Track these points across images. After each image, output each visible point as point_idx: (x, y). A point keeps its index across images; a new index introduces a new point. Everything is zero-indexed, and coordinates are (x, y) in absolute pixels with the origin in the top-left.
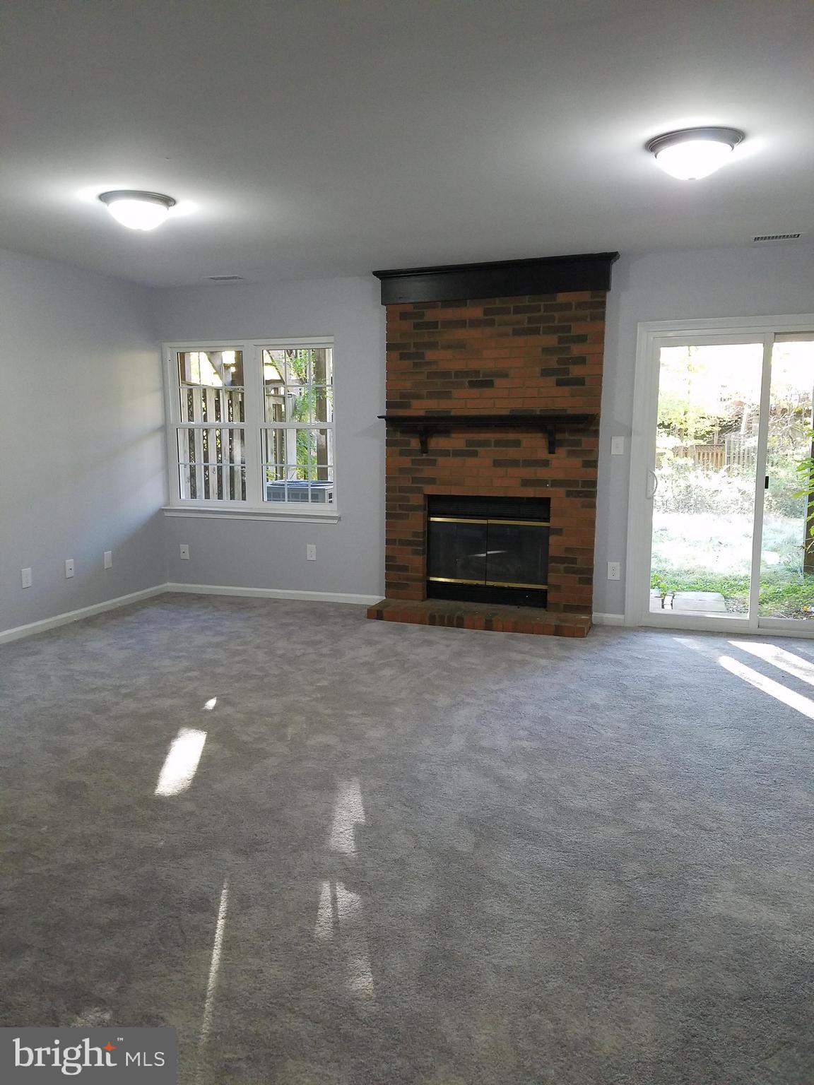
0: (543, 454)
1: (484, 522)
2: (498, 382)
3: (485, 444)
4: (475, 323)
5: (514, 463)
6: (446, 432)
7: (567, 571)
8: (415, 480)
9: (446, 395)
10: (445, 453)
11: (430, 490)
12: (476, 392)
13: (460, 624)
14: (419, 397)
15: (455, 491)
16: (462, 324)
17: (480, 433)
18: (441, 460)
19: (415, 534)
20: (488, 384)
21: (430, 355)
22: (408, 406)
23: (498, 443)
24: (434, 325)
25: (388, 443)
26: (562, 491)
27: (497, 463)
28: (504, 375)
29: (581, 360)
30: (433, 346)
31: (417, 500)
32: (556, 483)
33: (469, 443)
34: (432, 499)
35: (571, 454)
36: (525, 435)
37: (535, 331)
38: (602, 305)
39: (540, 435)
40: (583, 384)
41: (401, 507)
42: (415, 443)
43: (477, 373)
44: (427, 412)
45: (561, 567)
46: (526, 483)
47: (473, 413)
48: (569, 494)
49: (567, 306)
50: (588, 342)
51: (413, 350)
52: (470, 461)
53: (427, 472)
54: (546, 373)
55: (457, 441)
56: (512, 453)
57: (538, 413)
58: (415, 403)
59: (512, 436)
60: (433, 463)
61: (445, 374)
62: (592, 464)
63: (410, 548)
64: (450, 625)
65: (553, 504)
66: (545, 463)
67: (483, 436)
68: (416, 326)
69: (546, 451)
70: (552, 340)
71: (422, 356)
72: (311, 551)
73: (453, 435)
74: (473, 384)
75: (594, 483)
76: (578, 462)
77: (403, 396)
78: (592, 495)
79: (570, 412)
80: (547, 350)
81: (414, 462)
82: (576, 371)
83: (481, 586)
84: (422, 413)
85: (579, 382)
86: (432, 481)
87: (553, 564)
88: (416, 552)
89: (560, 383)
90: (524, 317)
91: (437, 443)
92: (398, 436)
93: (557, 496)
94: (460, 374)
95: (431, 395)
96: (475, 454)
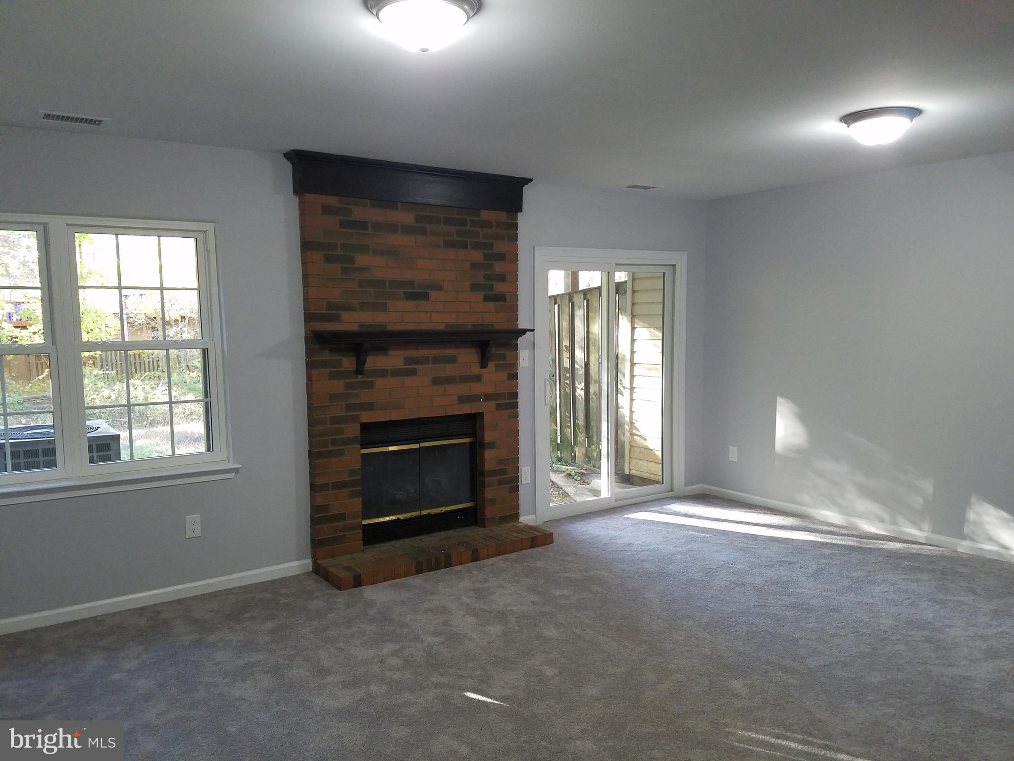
0: (476, 369)
1: (416, 446)
2: (433, 295)
3: (423, 361)
4: (407, 230)
5: (450, 380)
6: (382, 349)
7: (500, 482)
8: (349, 407)
9: (382, 307)
10: (383, 373)
11: (367, 417)
12: (411, 305)
13: (448, 563)
14: (350, 308)
15: (396, 416)
16: (393, 228)
17: (417, 349)
18: (379, 382)
19: (352, 472)
20: (423, 296)
21: (361, 260)
22: (336, 319)
23: (437, 360)
24: (363, 225)
25: (310, 365)
26: (492, 404)
27: (436, 381)
28: (438, 288)
29: (502, 278)
30: (363, 249)
31: (353, 430)
32: (488, 397)
33: (408, 361)
34: (365, 427)
35: (498, 367)
36: (461, 350)
37: (463, 245)
38: (515, 227)
39: (473, 350)
40: (505, 300)
41: (334, 442)
42: (348, 363)
43: (411, 283)
44: (360, 326)
45: (494, 479)
46: (463, 399)
47: (411, 327)
48: (499, 407)
49: (488, 224)
50: (507, 261)
51: (340, 252)
52: (409, 380)
53: (365, 396)
54: (475, 288)
55: (394, 359)
56: (450, 370)
57: (470, 327)
58: (346, 316)
59: (449, 352)
60: (370, 385)
61: (380, 283)
62: (514, 376)
63: (345, 491)
64: (438, 567)
65: (487, 419)
66: (478, 378)
67: (423, 352)
68: (343, 224)
69: (479, 365)
70: (477, 256)
71: (352, 260)
72: (193, 525)
73: (391, 353)
74: (410, 296)
75: (515, 395)
76: (503, 375)
77: (330, 306)
78: (515, 406)
80: (475, 266)
81: (348, 386)
82: (499, 288)
83: (416, 517)
84: (354, 328)
85: (501, 298)
86: (369, 407)
87: (489, 478)
88: (352, 495)
89: (487, 299)
90: (453, 229)
91: (374, 362)
92: (326, 356)
93: (487, 408)
94: (395, 284)
95: (364, 306)
96: (413, 373)
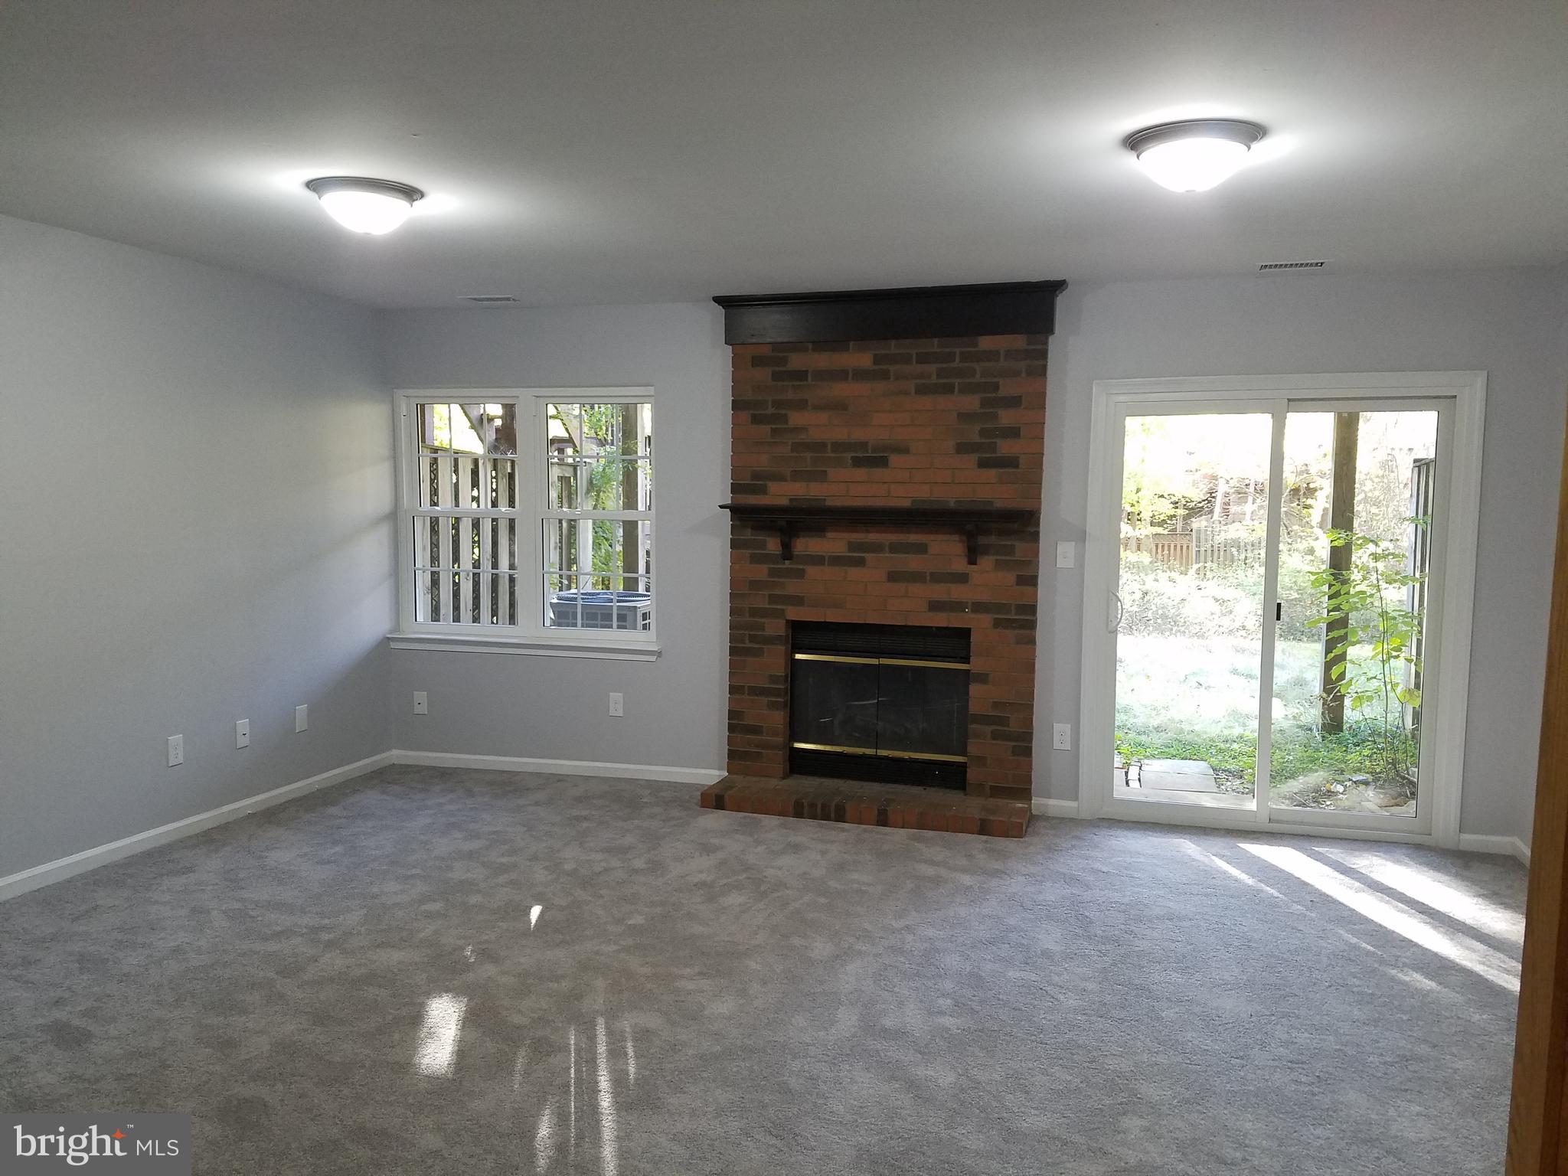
0: (960, 565)
1: (874, 661)
2: (894, 459)
3: (877, 548)
4: (861, 375)
5: (917, 577)
6: (819, 530)
7: (995, 736)
8: (773, 599)
9: (821, 476)
10: (818, 560)
11: (795, 613)
12: (861, 473)
13: (840, 817)
14: (780, 478)
15: (832, 616)
16: (842, 375)
17: (868, 532)
18: (812, 571)
19: (773, 679)
20: (882, 462)
21: (796, 418)
22: (762, 490)
23: (895, 548)
24: (801, 375)
25: (734, 545)
26: (986, 619)
27: (893, 577)
28: (902, 449)
29: (1013, 433)
30: (801, 405)
31: (776, 628)
32: (979, 607)
33: (852, 547)
34: (796, 627)
35: (999, 565)
36: (932, 537)
37: (948, 389)
38: (1043, 354)
39: (956, 537)
40: (1017, 466)
41: (753, 639)
42: (773, 545)
43: (863, 445)
44: (791, 500)
45: (988, 729)
46: (935, 606)
47: (859, 503)
48: (997, 623)
49: (992, 355)
50: (1022, 407)
51: (771, 410)
52: (853, 573)
53: (791, 587)
54: (962, 448)
55: (835, 543)
56: (913, 563)
57: (952, 505)
58: (773, 487)
59: (914, 538)
60: (801, 574)
61: (821, 446)
62: (1032, 581)
63: (765, 700)
64: (826, 818)
65: (974, 638)
66: (963, 578)
67: (873, 537)
68: (776, 376)
69: (965, 560)
70: (972, 403)
71: (784, 419)
72: (616, 704)
73: (830, 535)
74: (858, 462)
75: (1032, 609)
76: (1010, 577)
77: (756, 476)
78: (1032, 625)
79: (999, 504)
80: (965, 417)
81: (772, 573)
82: (1006, 447)
83: (869, 757)
84: (784, 502)
85: (1011, 462)
86: (798, 601)
87: (973, 726)
88: (772, 706)
89: (983, 464)
90: (932, 368)
91: (804, 545)
92: (748, 535)
93: (980, 626)
94: (838, 446)
95: (797, 476)
96: (860, 563)
